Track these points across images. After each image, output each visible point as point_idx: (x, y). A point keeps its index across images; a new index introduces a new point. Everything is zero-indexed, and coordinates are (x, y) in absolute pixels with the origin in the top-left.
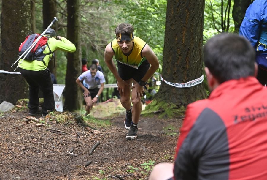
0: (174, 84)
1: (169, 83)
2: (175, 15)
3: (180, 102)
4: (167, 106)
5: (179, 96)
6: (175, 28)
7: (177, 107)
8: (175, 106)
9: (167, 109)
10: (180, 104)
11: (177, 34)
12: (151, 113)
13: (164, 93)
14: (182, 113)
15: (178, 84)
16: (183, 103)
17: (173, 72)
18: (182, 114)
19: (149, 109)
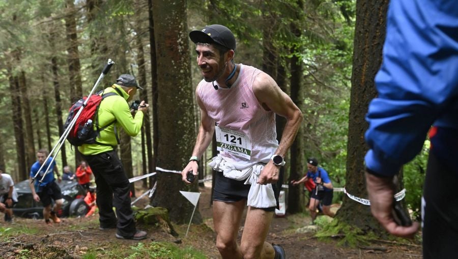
0: (359, 200)
1: (353, 198)
2: (360, 103)
3: (367, 226)
4: (348, 229)
5: (366, 218)
6: (360, 122)
7: (363, 232)
8: (360, 231)
9: (349, 234)
10: (367, 228)
11: (362, 130)
12: (328, 237)
13: (347, 210)
14: (369, 241)
15: (365, 200)
16: (373, 228)
17: (359, 183)
18: (370, 243)
19: (327, 229)
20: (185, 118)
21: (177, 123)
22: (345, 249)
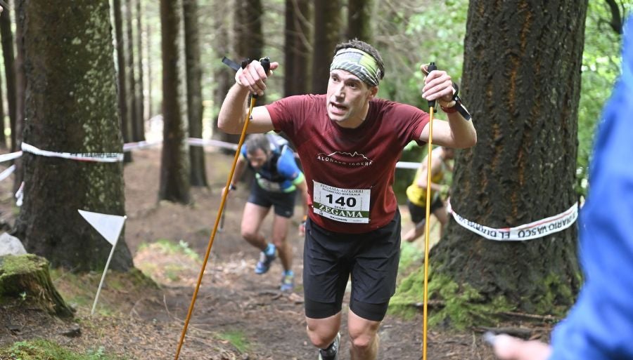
0: (478, 229)
1: (464, 223)
2: (488, 18)
3: (493, 284)
4: (452, 291)
5: (491, 266)
6: (486, 60)
7: (482, 297)
8: (476, 294)
9: (452, 300)
10: (492, 289)
11: (491, 78)
12: (409, 306)
13: (452, 249)
14: (495, 316)
15: (491, 229)
16: (504, 289)
17: (478, 193)
18: (497, 321)
19: (409, 288)
20: (88, 32)
21: (69, 42)
22: (443, 334)
